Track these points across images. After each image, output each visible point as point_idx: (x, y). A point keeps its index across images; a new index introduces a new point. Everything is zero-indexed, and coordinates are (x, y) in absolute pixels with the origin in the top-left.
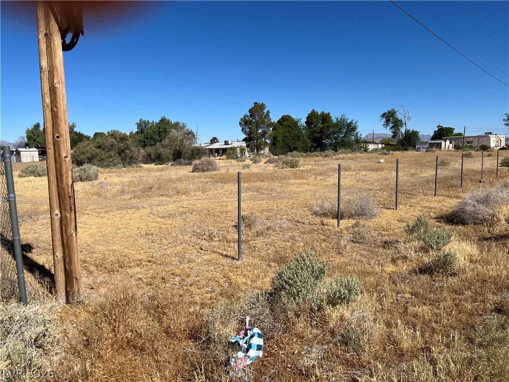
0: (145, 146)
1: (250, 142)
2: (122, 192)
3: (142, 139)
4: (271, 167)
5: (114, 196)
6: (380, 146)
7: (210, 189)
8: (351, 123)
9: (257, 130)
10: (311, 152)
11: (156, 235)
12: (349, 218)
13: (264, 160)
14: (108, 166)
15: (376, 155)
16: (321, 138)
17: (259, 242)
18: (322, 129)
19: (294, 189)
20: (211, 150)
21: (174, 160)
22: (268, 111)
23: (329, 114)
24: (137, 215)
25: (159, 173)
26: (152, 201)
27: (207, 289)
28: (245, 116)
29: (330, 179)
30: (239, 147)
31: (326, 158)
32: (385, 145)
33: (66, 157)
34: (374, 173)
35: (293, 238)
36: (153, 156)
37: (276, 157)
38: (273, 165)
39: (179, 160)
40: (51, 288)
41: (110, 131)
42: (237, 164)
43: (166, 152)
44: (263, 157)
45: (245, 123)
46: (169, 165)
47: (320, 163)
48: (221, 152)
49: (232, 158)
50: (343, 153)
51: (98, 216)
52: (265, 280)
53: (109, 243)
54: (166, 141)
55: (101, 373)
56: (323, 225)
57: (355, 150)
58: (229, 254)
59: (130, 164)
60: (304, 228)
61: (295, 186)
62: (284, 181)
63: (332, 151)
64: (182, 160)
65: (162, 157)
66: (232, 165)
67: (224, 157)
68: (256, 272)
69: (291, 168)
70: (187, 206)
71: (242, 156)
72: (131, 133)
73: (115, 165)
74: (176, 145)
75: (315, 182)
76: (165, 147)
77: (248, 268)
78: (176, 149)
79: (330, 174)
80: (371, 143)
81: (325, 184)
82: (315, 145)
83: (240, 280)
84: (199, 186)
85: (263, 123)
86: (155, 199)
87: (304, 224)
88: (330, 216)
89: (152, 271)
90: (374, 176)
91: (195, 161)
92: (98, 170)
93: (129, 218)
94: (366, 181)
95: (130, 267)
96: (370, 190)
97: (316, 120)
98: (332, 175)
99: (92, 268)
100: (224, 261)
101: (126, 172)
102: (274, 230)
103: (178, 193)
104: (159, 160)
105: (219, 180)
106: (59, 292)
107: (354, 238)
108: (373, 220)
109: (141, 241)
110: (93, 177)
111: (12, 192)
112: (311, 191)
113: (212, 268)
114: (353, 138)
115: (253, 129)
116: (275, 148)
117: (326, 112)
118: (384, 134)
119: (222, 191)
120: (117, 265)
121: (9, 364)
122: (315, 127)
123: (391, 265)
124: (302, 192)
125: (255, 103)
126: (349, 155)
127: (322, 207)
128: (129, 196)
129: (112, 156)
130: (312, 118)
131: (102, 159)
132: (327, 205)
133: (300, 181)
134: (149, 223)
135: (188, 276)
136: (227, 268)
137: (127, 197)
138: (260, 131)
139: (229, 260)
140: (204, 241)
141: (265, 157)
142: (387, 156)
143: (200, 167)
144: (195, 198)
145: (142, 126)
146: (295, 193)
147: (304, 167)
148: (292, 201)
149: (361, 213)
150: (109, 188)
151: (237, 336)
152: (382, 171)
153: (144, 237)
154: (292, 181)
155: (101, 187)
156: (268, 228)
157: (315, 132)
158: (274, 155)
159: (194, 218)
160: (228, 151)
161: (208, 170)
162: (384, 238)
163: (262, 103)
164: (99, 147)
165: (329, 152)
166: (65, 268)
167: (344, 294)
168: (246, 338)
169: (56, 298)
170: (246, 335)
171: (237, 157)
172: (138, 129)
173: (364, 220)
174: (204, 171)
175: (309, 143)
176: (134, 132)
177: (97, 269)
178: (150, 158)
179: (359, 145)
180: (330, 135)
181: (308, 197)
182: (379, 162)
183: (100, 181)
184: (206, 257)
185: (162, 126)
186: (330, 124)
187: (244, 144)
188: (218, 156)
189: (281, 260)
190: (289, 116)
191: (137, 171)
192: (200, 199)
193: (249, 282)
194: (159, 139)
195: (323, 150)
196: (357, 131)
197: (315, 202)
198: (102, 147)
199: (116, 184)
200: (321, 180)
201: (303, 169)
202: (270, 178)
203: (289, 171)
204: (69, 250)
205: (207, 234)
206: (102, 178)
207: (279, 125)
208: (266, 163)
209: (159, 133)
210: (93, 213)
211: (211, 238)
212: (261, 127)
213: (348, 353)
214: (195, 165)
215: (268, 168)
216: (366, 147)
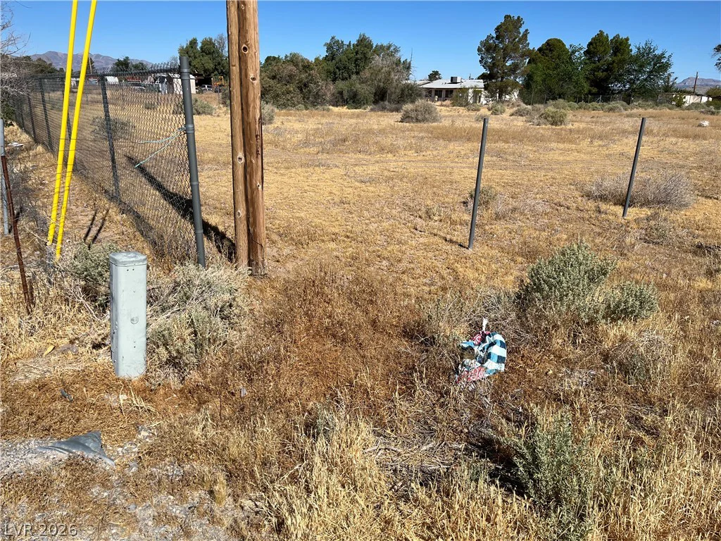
0: (334, 80)
1: (490, 80)
2: (306, 143)
3: (332, 70)
4: (520, 122)
5: (296, 148)
6: (705, 99)
7: (427, 148)
8: (662, 56)
9: (505, 61)
10: (587, 102)
11: (354, 204)
12: (642, 206)
13: (509, 111)
14: (284, 106)
15: (695, 113)
16: (606, 80)
17: (499, 228)
18: (611, 64)
19: (556, 157)
20: (429, 90)
21: (375, 102)
22: (527, 30)
23: (627, 39)
24: (327, 176)
25: (353, 121)
26: (347, 159)
27: (424, 280)
28: (489, 37)
29: (616, 146)
30: (472, 88)
31: (611, 113)
32: (713, 98)
33: (254, 79)
34: (691, 142)
35: (550, 226)
36: (346, 96)
37: (529, 107)
38: (524, 118)
39: (382, 103)
40: (230, 254)
41: (288, 55)
42: (467, 113)
43: (365, 90)
44: (508, 105)
45: (487, 48)
46: (367, 110)
47: (600, 120)
48: (444, 94)
49: (461, 105)
50: (640, 106)
51: (276, 173)
52: (506, 278)
53: (294, 209)
54: (366, 74)
55: (297, 359)
56: (600, 212)
57: (661, 103)
58: (454, 239)
59: (314, 104)
60: (568, 214)
61: (556, 152)
62: (541, 144)
63: (622, 102)
64: (386, 103)
65: (358, 98)
66: (460, 116)
67: (448, 102)
68: (493, 266)
69: (552, 124)
70: (395, 170)
71: (475, 102)
72: (317, 59)
73: (294, 105)
74: (380, 81)
75: (589, 149)
76: (363, 83)
77: (483, 260)
78: (379, 86)
79: (616, 138)
80: (689, 93)
81: (607, 152)
82: (595, 90)
83: (471, 274)
84: (412, 142)
85: (516, 49)
86: (350, 155)
87: (568, 208)
88: (610, 201)
89: (351, 249)
90: (690, 146)
91: (406, 106)
92: (273, 111)
93: (316, 178)
94: (675, 152)
95: (323, 241)
96: (682, 167)
97: (602, 49)
98: (619, 140)
99: (275, 237)
100: (448, 247)
101: (309, 117)
102: (522, 213)
103: (382, 150)
104: (354, 102)
105: (440, 136)
106: (240, 260)
107: (646, 235)
108: (682, 212)
109: (335, 210)
110: (267, 119)
111: (190, 122)
112: (582, 161)
113: (430, 254)
114: (661, 82)
115: (499, 61)
116: (528, 93)
117: (623, 36)
118: (714, 81)
119: (444, 152)
120: (306, 237)
121: (192, 333)
122: (599, 61)
123: (705, 280)
124: (569, 162)
125: (507, 17)
126: (650, 110)
127: (601, 186)
128: (316, 149)
129: (290, 91)
130: (597, 44)
131: (278, 95)
132: (608, 184)
133: (567, 146)
134: (344, 188)
135: (400, 261)
136: (452, 258)
137: (313, 150)
138: (508, 64)
139: (455, 248)
140: (419, 220)
141: (511, 106)
142: (715, 117)
143: (413, 115)
144: (406, 159)
145: (334, 47)
146: (557, 162)
147: (572, 125)
148: (551, 174)
149: (663, 200)
150: (289, 136)
151: (470, 341)
152: (705, 139)
153: (338, 205)
154: (554, 145)
155: (278, 134)
156: (514, 210)
157: (598, 69)
158: (526, 104)
159: (406, 185)
160: (454, 93)
161: (424, 120)
162: (697, 241)
163: (519, 17)
164: (274, 78)
165: (618, 104)
166: (249, 230)
167: (632, 306)
168: (483, 345)
169: (236, 267)
170: (483, 340)
171: (467, 104)
172: (327, 52)
173: (667, 210)
174: (418, 121)
175: (586, 86)
176: (321, 58)
177: (281, 239)
178: (342, 97)
179: (670, 95)
180: (623, 75)
181: (578, 171)
182: (700, 125)
183: (276, 126)
184: (422, 240)
185: (361, 49)
186: (627, 57)
187: (481, 84)
188: (438, 100)
189: (531, 254)
190: (559, 41)
191: (323, 116)
192: (413, 161)
193: (483, 279)
194: (355, 70)
195: (607, 100)
196: (670, 71)
197: (588, 179)
198: (278, 77)
199: (297, 132)
200: (600, 146)
201: (572, 127)
202: (519, 137)
203: (549, 129)
204: (254, 208)
205: (424, 209)
206: (277, 122)
207: (540, 55)
208: (512, 115)
209: (356, 60)
210: (270, 168)
211: (429, 215)
212: (510, 57)
213: (629, 384)
214: (406, 112)
215: (515, 123)
216: (681, 99)
